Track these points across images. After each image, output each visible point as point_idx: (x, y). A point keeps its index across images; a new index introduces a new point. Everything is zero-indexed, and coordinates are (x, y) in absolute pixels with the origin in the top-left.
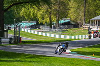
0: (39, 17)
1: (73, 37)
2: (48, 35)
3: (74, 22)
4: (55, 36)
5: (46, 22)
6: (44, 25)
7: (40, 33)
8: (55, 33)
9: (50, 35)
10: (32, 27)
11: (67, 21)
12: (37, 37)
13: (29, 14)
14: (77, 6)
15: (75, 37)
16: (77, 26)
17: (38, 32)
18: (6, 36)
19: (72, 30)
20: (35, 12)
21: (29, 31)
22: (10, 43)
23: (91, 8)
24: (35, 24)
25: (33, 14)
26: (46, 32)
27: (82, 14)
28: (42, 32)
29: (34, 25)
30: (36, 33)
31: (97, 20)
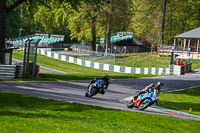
0: (71, 26)
1: (138, 71)
2: (88, 64)
3: (139, 39)
4: (101, 66)
5: (84, 38)
6: (79, 43)
7: (71, 60)
8: (102, 60)
9: (92, 65)
10: (55, 47)
11: (127, 37)
12: (65, 66)
13: (52, 20)
14: (147, 8)
15: (142, 71)
16: (146, 48)
17: (68, 56)
18: (7, 62)
19: (137, 56)
20: (65, 16)
21: (49, 54)
22: (17, 77)
23: (176, 14)
24: (62, 39)
25: (60, 19)
26: (84, 58)
27: (157, 25)
28: (76, 57)
29: (60, 42)
30: (63, 58)
31: (187, 39)
